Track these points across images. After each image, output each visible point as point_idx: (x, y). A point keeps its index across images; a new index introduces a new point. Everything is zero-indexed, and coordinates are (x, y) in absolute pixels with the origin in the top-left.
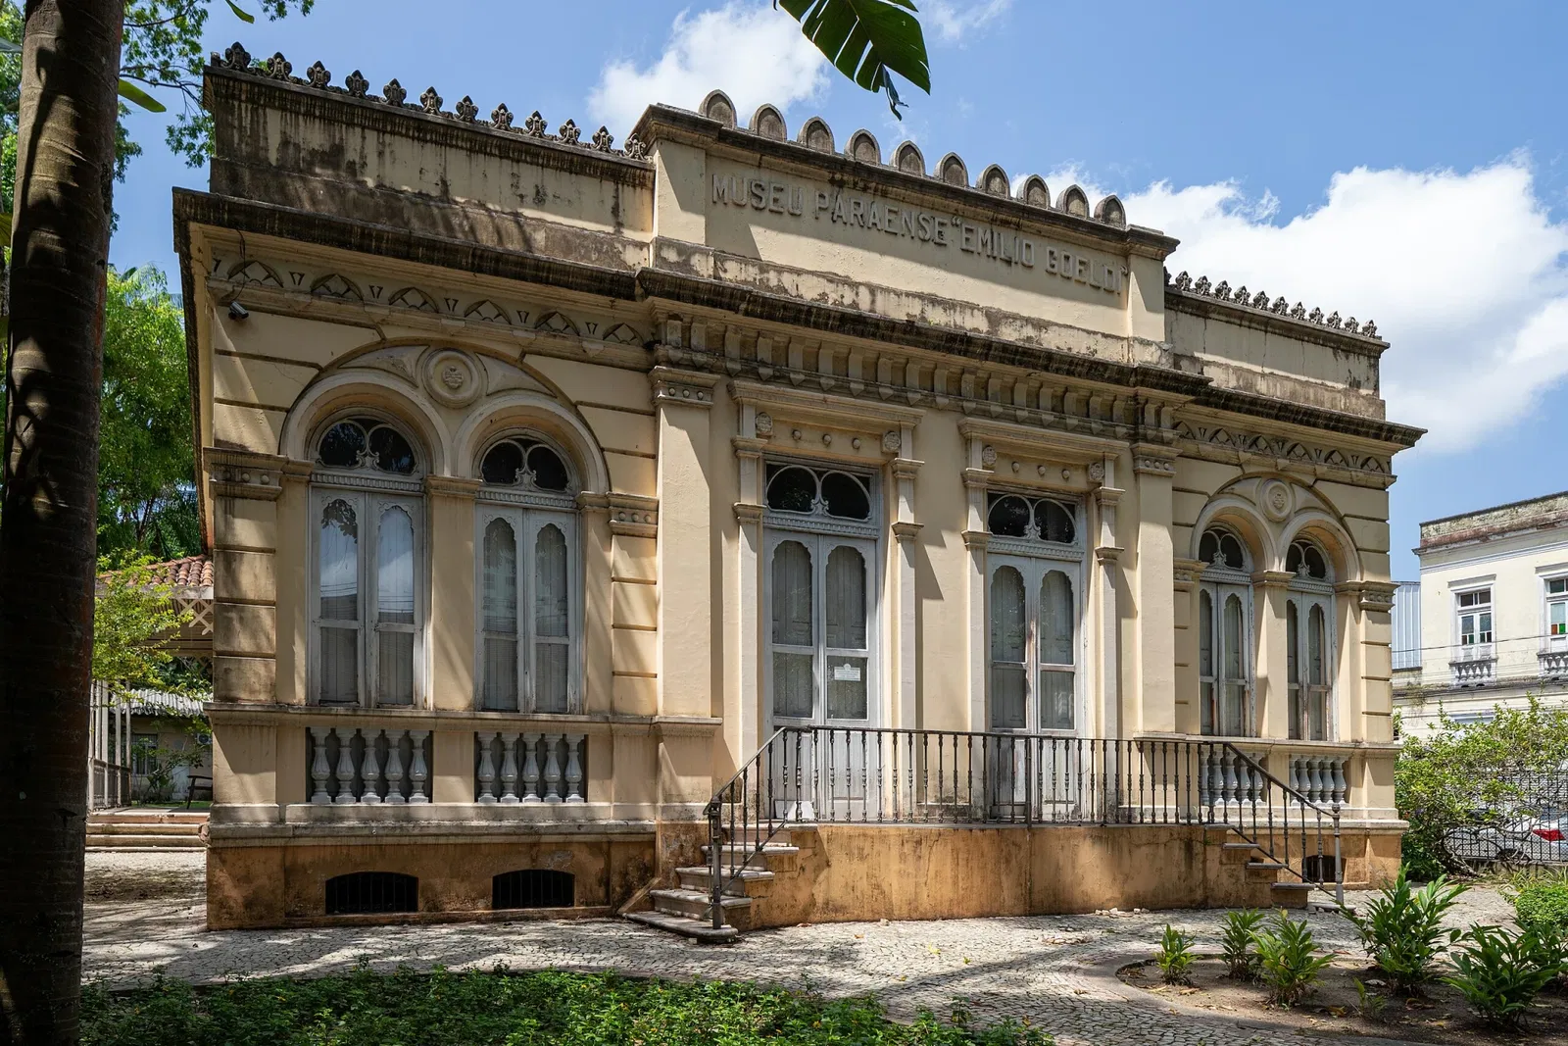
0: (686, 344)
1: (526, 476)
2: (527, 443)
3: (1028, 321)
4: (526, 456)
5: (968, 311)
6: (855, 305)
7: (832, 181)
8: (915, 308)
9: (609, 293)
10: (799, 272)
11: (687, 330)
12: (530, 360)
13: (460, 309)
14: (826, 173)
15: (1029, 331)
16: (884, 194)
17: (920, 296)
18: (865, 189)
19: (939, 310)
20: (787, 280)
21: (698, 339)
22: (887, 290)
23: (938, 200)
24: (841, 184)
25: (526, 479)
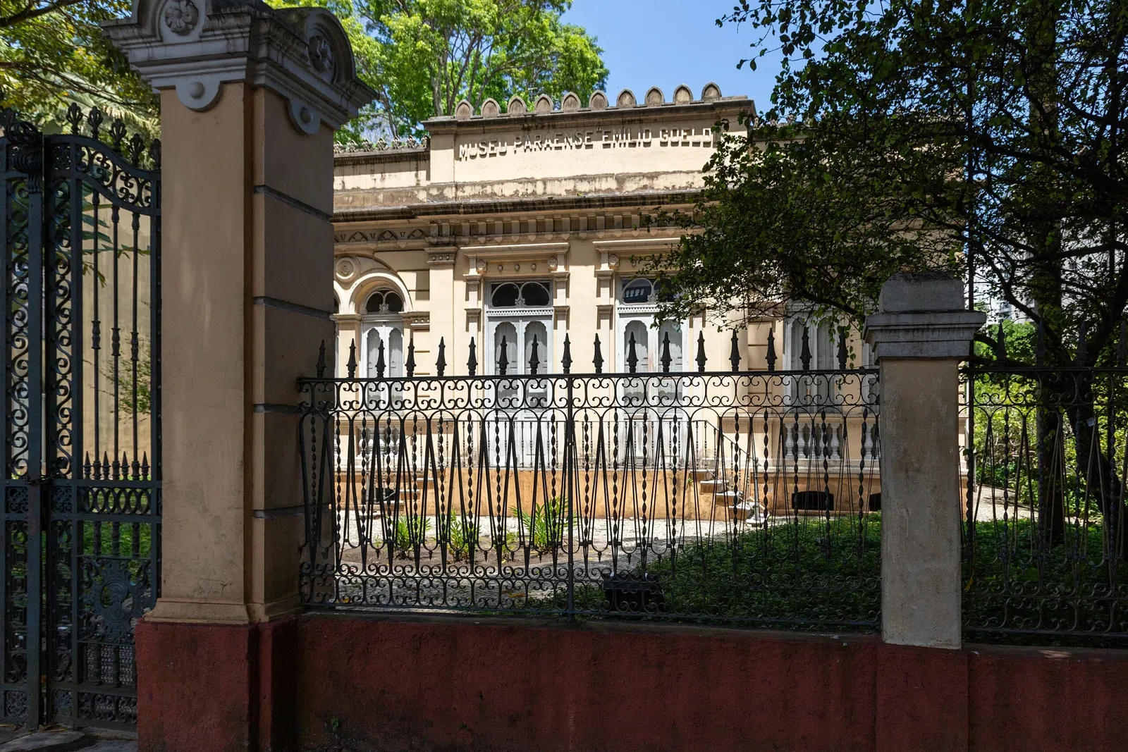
0: (440, 234)
1: (384, 307)
2: (384, 292)
3: (644, 175)
4: (384, 298)
5: (604, 179)
6: (534, 193)
7: (524, 129)
8: (570, 185)
9: (407, 218)
10: (502, 182)
11: (440, 228)
12: (377, 255)
13: (347, 239)
14: (520, 126)
15: (645, 182)
16: (554, 127)
17: (574, 178)
18: (543, 127)
19: (585, 183)
20: (497, 189)
21: (446, 231)
22: (553, 180)
23: (586, 121)
24: (529, 129)
25: (384, 308)
